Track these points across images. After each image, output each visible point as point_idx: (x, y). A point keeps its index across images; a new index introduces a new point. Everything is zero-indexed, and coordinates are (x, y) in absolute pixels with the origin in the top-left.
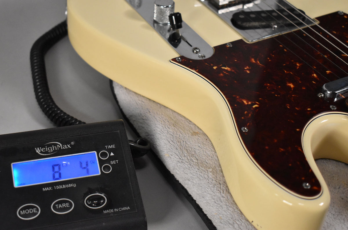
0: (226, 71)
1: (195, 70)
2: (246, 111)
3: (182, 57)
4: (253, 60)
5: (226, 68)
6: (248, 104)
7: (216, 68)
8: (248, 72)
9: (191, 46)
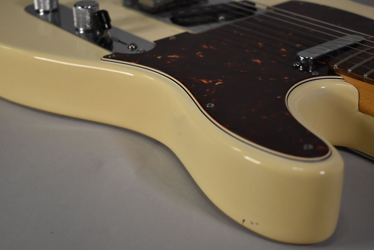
0: (174, 58)
1: (135, 62)
2: (208, 89)
3: (116, 54)
4: (205, 47)
5: (173, 56)
6: (208, 83)
7: (161, 58)
8: (201, 56)
9: (125, 44)
